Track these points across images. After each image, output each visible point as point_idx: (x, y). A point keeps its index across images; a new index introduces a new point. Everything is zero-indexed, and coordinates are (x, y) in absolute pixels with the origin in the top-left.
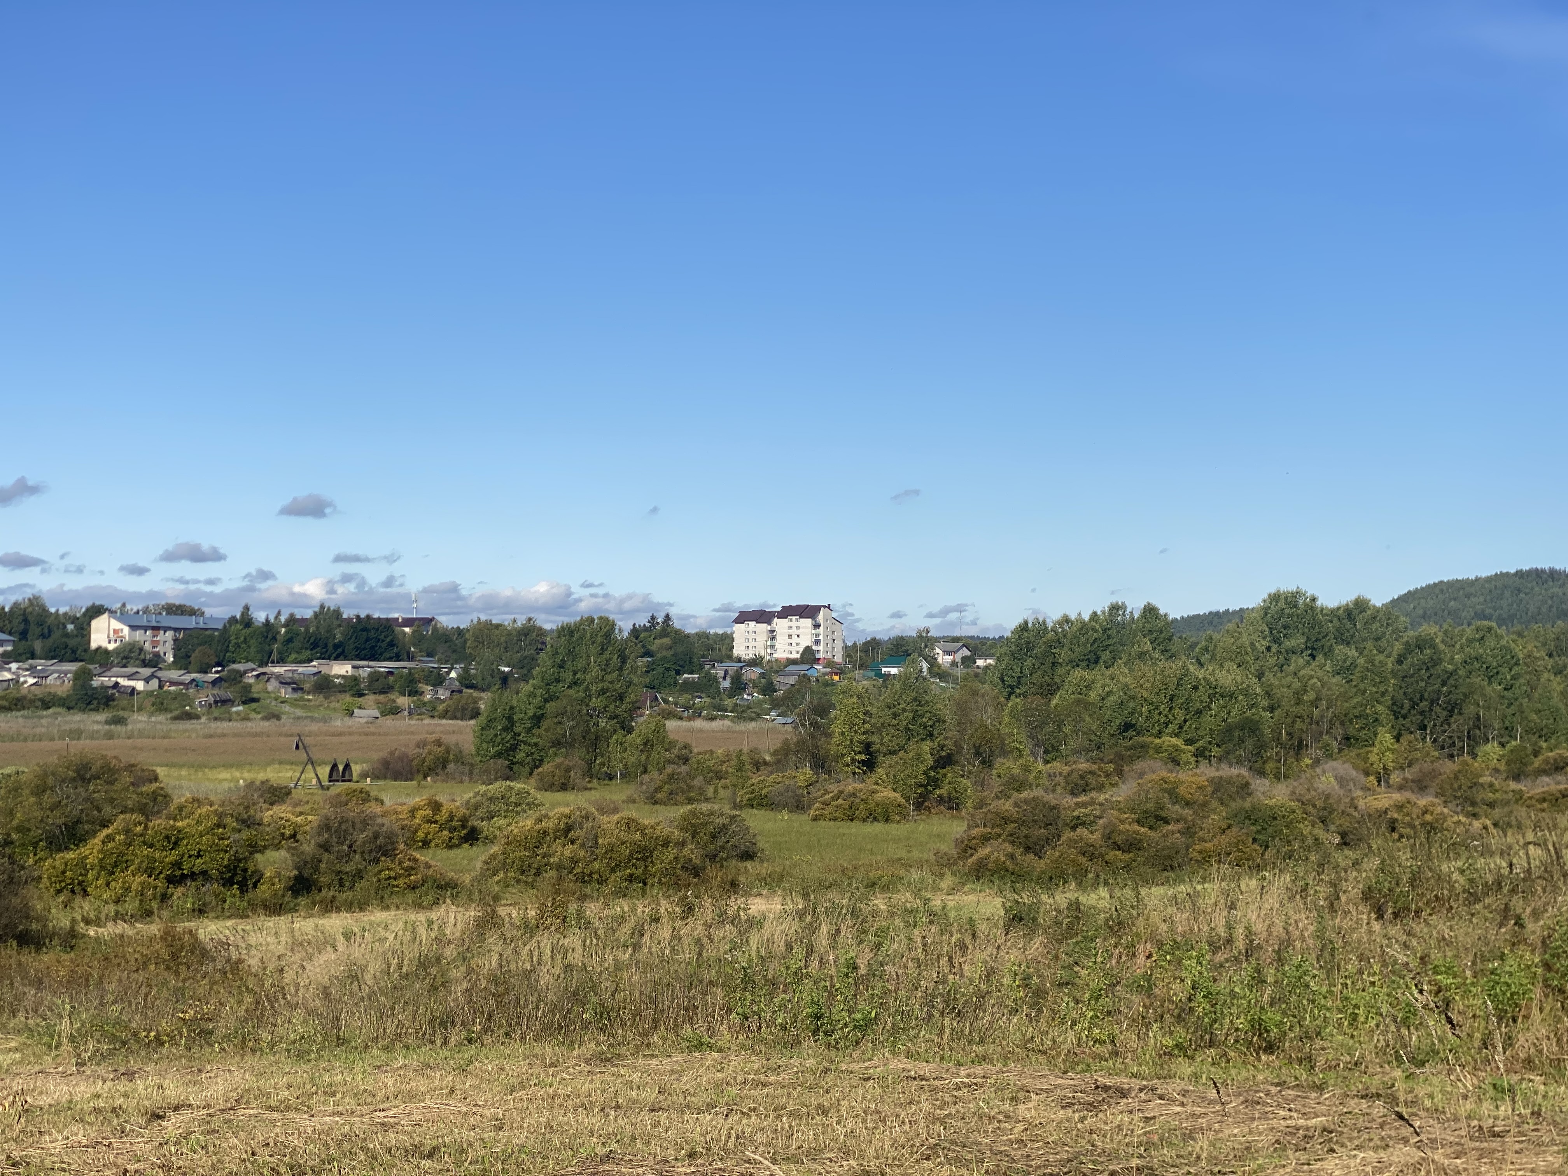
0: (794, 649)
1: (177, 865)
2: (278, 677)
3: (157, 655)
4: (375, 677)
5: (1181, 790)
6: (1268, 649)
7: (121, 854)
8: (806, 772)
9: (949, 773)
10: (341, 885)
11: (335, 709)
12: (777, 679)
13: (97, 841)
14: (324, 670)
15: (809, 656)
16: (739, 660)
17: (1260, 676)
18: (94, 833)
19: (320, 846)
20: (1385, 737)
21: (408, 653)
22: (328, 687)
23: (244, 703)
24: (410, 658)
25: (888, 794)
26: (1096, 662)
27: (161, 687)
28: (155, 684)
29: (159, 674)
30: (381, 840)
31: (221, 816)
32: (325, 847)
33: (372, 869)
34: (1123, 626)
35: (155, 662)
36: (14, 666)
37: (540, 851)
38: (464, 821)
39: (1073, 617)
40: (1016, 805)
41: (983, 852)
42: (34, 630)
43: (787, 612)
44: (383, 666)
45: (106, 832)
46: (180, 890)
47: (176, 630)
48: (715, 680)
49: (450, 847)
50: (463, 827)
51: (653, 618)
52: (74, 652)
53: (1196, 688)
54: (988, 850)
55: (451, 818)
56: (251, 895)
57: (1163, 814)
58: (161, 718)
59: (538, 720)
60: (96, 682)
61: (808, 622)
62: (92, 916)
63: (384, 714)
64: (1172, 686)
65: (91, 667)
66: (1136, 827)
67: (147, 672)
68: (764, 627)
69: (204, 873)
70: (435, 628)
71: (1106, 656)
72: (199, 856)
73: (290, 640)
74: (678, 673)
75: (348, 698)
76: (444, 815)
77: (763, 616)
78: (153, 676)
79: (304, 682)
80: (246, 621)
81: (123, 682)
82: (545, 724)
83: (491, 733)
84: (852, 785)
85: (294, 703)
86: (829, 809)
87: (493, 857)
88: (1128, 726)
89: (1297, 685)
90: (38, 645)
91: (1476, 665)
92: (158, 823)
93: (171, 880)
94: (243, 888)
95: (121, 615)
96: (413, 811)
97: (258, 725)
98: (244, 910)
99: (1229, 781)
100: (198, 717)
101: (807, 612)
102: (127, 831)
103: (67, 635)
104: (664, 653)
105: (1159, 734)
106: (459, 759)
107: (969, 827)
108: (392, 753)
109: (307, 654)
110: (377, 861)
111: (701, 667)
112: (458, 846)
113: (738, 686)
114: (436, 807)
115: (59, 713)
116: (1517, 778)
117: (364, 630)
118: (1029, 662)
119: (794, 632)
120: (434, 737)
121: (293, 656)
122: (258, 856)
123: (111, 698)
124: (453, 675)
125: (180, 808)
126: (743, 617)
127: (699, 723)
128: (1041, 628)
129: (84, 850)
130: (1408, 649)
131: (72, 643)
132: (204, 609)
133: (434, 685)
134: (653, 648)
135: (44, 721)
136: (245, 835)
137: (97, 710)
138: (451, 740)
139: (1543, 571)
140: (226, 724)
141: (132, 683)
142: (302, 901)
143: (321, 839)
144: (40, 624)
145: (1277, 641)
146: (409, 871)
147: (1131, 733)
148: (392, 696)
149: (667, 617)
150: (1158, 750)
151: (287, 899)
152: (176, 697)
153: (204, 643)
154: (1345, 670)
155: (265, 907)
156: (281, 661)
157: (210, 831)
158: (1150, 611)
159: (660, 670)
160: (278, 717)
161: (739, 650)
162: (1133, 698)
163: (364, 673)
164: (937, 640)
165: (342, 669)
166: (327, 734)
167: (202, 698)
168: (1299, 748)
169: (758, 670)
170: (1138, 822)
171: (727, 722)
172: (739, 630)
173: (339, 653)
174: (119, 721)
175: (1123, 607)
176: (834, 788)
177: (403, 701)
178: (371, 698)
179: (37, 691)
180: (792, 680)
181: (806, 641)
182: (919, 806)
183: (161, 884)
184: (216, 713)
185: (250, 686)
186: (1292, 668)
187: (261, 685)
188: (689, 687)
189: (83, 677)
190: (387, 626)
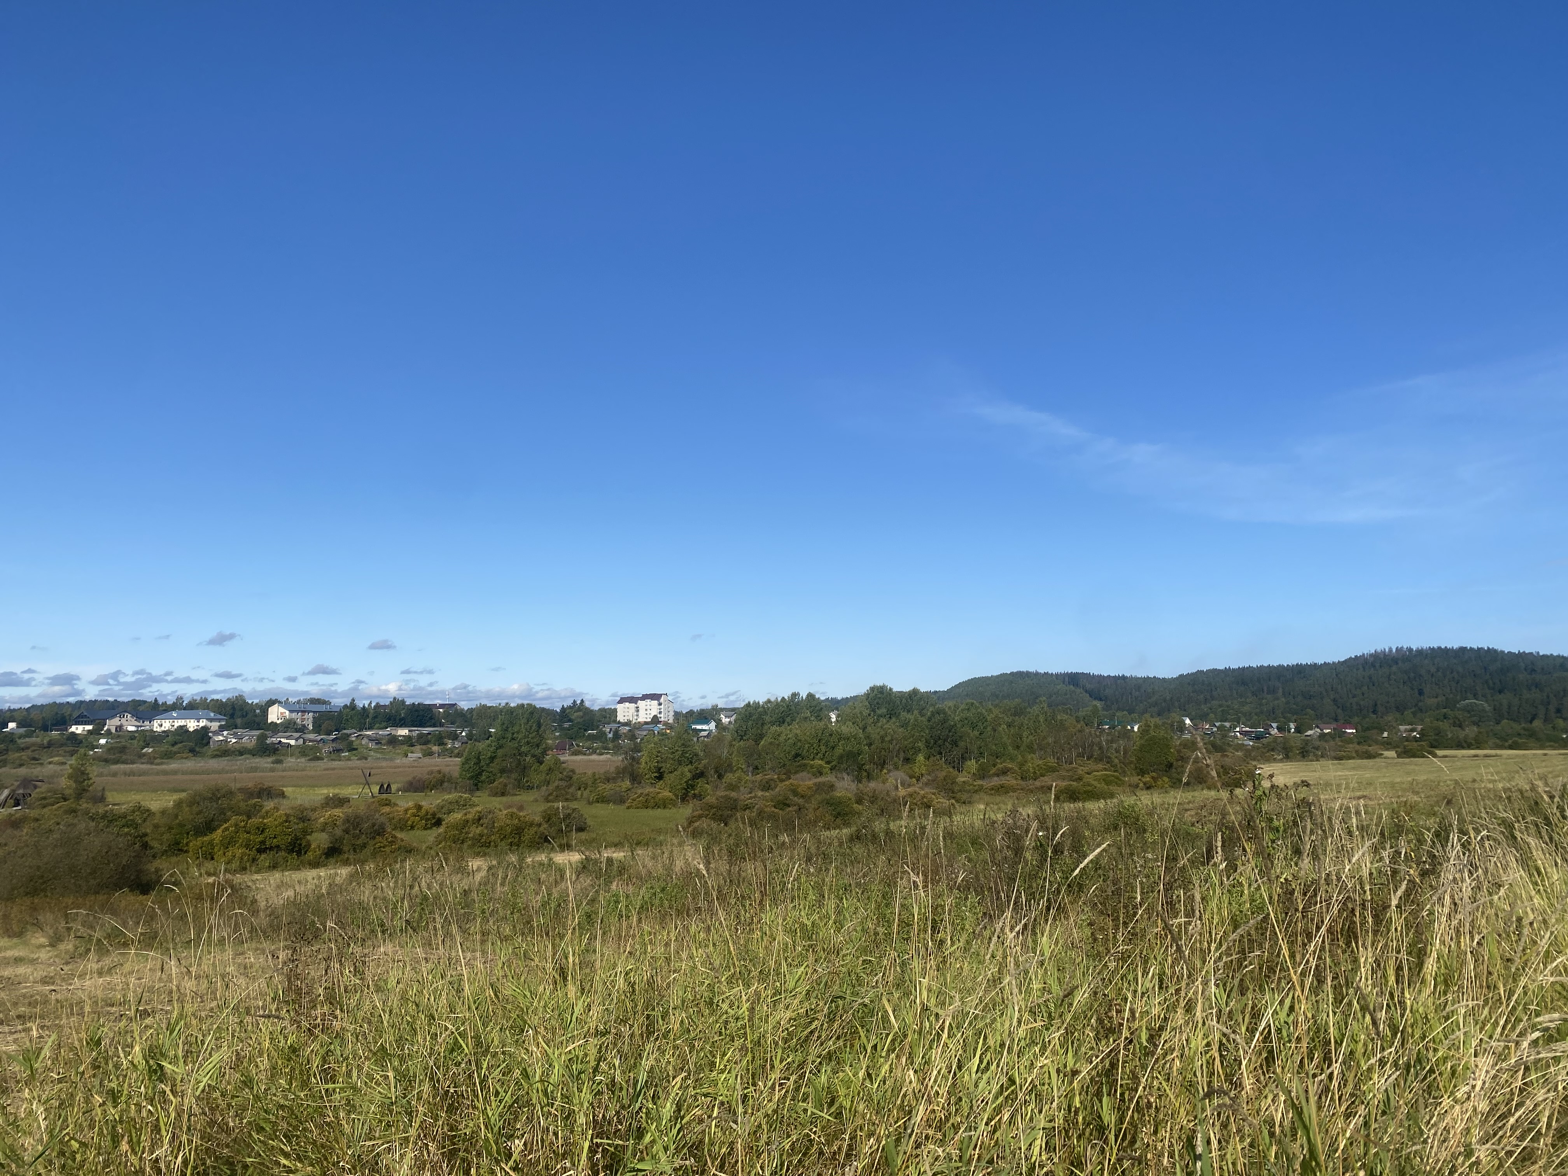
0: (648, 716)
1: (263, 842)
2: (368, 736)
3: (304, 726)
4: (421, 736)
5: (799, 790)
6: (869, 715)
7: (232, 837)
8: (627, 783)
9: (700, 782)
10: (355, 851)
11: (398, 754)
12: (637, 732)
13: (219, 831)
14: (393, 733)
15: (655, 720)
16: (619, 722)
17: (864, 729)
18: (219, 826)
19: (344, 831)
20: (921, 757)
21: (441, 722)
22: (395, 742)
23: (349, 751)
24: (441, 725)
25: (667, 794)
26: (783, 722)
27: (304, 743)
28: (301, 741)
29: (304, 736)
30: (376, 827)
31: (287, 815)
32: (347, 831)
33: (372, 842)
34: (798, 703)
35: (302, 729)
36: (225, 733)
37: (464, 831)
38: (434, 815)
39: (773, 699)
40: (717, 799)
41: (697, 824)
42: (238, 713)
43: (645, 697)
44: (426, 730)
45: (226, 825)
46: (263, 856)
47: (314, 712)
48: (605, 733)
49: (425, 829)
50: (434, 818)
51: (575, 701)
52: (258, 724)
53: (831, 735)
54: (698, 823)
55: (427, 813)
56: (302, 858)
57: (787, 802)
58: (303, 760)
59: (492, 759)
60: (268, 741)
61: (656, 702)
62: (212, 870)
63: (424, 756)
64: (820, 735)
65: (267, 733)
66: (773, 809)
67: (297, 735)
68: (633, 705)
69: (278, 846)
70: (456, 710)
71: (788, 719)
72: (275, 838)
73: (376, 717)
74: (586, 730)
75: (405, 747)
76: (423, 811)
77: (632, 700)
78: (300, 737)
79: (382, 739)
80: (352, 706)
81: (283, 740)
82: (496, 761)
83: (467, 766)
84: (649, 789)
85: (375, 751)
86: (635, 803)
87: (439, 835)
88: (797, 755)
89: (882, 733)
90: (239, 721)
91: (966, 722)
92: (255, 821)
93: (260, 851)
94: (299, 853)
95: (286, 704)
96: (406, 810)
97: (355, 763)
98: (298, 866)
99: (824, 784)
100: (323, 759)
101: (655, 697)
102: (236, 825)
103: (256, 716)
104: (579, 720)
105: (814, 759)
106: (450, 780)
107: (693, 811)
108: (414, 778)
109: (384, 724)
110: (374, 838)
111: (598, 727)
112: (431, 828)
113: (617, 735)
114: (419, 808)
115: (248, 758)
116: (983, 777)
117: (416, 711)
118: (750, 723)
119: (648, 707)
120: (437, 768)
121: (377, 725)
122: (308, 837)
123: (277, 749)
124: (464, 734)
125: (267, 812)
126: (622, 701)
127: (594, 757)
128: (757, 705)
129: (214, 836)
130: (933, 714)
131: (257, 720)
132: (331, 700)
133: (453, 740)
134: (573, 717)
135: (238, 763)
136: (301, 826)
137: (269, 756)
138: (446, 770)
139: (1023, 672)
140: (337, 763)
141: (288, 741)
142: (332, 860)
143: (344, 828)
144: (241, 710)
145: (874, 711)
146: (392, 843)
147: (800, 758)
148: (429, 746)
149: (582, 701)
150: (812, 767)
151: (322, 860)
152: (312, 748)
153: (329, 719)
154: (904, 725)
155: (310, 864)
156: (370, 728)
157: (281, 824)
158: (811, 696)
159: (576, 729)
160: (366, 759)
161: (621, 718)
162: (800, 741)
163: (415, 734)
164: (722, 710)
165: (403, 732)
166: (391, 767)
167: (326, 749)
168: (883, 764)
169: (628, 728)
170: (775, 807)
171: (608, 756)
172: (620, 707)
173: (402, 724)
174: (279, 762)
175: (798, 694)
176: (639, 791)
177: (435, 748)
178: (418, 747)
179: (237, 746)
180: (645, 733)
181: (654, 712)
182: (683, 799)
183: (253, 853)
184: (333, 756)
185: (353, 741)
186: (880, 724)
187: (358, 742)
188: (592, 738)
189: (262, 738)
190: (430, 708)
